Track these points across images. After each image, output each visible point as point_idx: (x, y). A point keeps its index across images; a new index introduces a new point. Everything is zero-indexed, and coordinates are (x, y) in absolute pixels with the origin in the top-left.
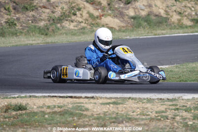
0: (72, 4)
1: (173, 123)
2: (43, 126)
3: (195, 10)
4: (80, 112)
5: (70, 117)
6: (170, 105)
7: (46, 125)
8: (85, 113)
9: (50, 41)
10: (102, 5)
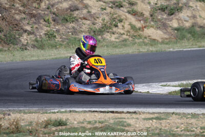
0: (113, 15)
4: (122, 127)
8: (127, 128)
10: (145, 16)
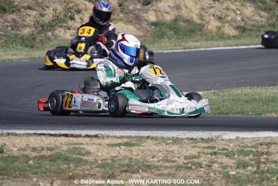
0: (68, 3)
1: (209, 173)
2: (25, 176)
3: (240, 14)
4: (79, 156)
5: (64, 164)
6: (204, 148)
7: (30, 175)
8: (85, 158)
9: (37, 56)
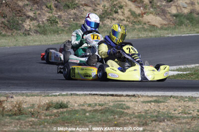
0: (113, 1)
2: (84, 124)
4: (121, 110)
7: (87, 123)
8: (126, 111)
10: (145, 3)
